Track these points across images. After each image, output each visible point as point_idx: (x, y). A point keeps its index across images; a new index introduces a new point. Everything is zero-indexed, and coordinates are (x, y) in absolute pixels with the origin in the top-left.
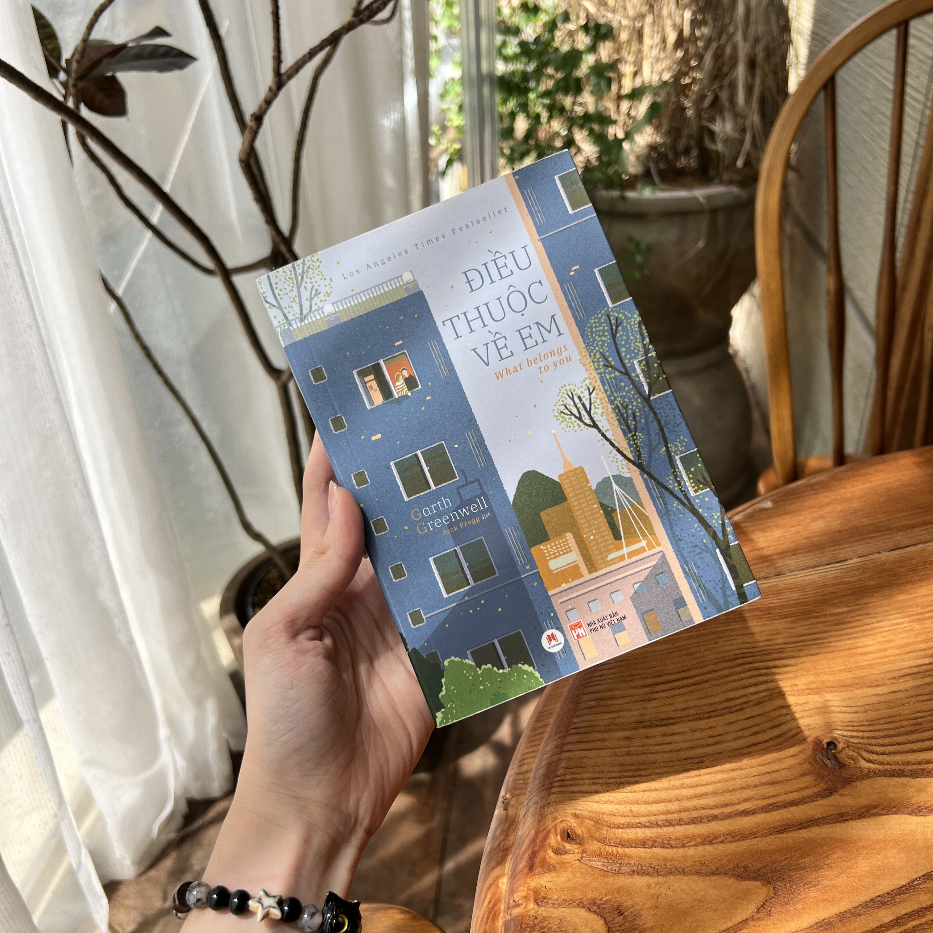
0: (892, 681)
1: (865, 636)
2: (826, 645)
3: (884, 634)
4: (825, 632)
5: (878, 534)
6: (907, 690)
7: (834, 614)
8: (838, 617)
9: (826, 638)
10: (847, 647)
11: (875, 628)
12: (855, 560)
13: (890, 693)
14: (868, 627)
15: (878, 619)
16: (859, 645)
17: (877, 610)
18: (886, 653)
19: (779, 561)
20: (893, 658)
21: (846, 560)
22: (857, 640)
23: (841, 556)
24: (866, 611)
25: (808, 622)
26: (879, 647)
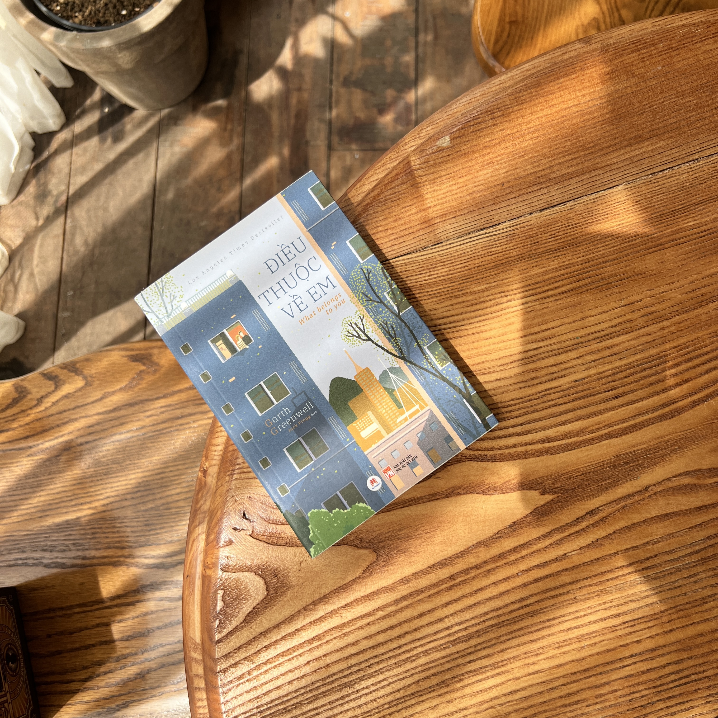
0: (502, 368)
1: (493, 318)
2: (459, 328)
3: (509, 316)
4: (461, 314)
5: (536, 188)
6: (510, 378)
7: (474, 293)
8: (476, 296)
9: (461, 321)
10: (474, 331)
11: (503, 309)
12: (507, 224)
13: (497, 380)
14: (497, 308)
15: (509, 298)
16: (486, 328)
17: (511, 288)
18: (505, 337)
19: (441, 225)
20: (509, 343)
21: (499, 224)
22: (485, 323)
23: (496, 218)
24: (501, 290)
25: (449, 303)
26: (501, 331)
